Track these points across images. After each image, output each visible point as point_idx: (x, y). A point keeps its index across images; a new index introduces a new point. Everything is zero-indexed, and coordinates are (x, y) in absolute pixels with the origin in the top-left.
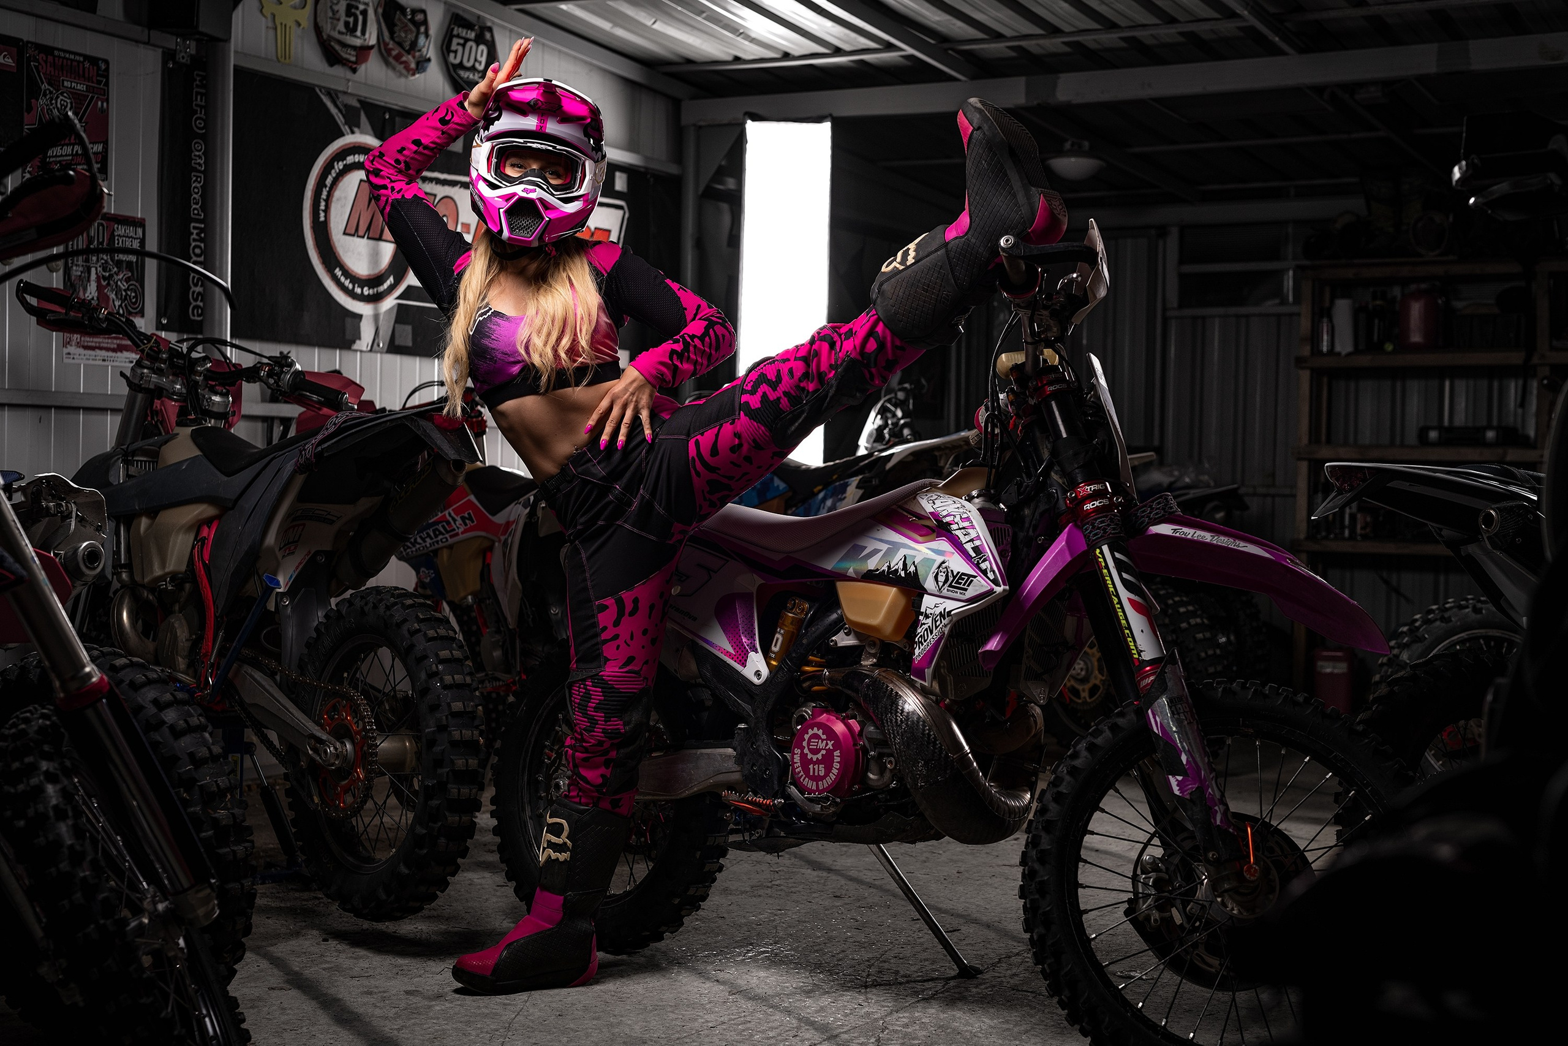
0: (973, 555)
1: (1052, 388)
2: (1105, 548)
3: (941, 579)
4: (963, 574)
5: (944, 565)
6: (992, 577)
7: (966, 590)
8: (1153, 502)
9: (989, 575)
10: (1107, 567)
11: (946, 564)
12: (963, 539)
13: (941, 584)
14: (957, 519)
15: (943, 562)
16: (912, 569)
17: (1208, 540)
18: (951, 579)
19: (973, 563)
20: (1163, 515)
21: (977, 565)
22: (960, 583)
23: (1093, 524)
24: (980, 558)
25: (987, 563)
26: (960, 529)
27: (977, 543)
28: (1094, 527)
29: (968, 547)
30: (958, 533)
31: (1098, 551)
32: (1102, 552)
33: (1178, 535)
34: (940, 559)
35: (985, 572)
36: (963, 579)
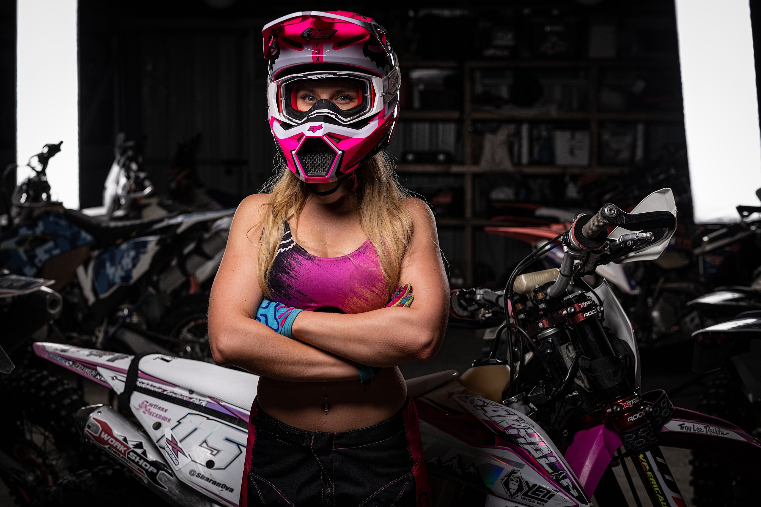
0: (551, 471)
1: (587, 314)
2: (648, 454)
3: (514, 487)
4: (540, 487)
5: (515, 475)
6: (576, 494)
7: (546, 502)
8: (660, 402)
9: (572, 491)
10: (651, 470)
11: (518, 474)
12: (536, 455)
13: (513, 492)
14: (522, 433)
15: (514, 472)
16: (472, 470)
17: (705, 432)
18: (526, 489)
19: (551, 479)
20: (670, 413)
21: (557, 482)
22: (540, 495)
23: (636, 434)
24: (560, 475)
25: (567, 480)
26: (528, 443)
27: (552, 460)
28: (637, 436)
29: (543, 462)
30: (527, 447)
31: (641, 456)
32: (645, 457)
33: (684, 430)
34: (508, 468)
35: (566, 489)
36: (542, 492)
